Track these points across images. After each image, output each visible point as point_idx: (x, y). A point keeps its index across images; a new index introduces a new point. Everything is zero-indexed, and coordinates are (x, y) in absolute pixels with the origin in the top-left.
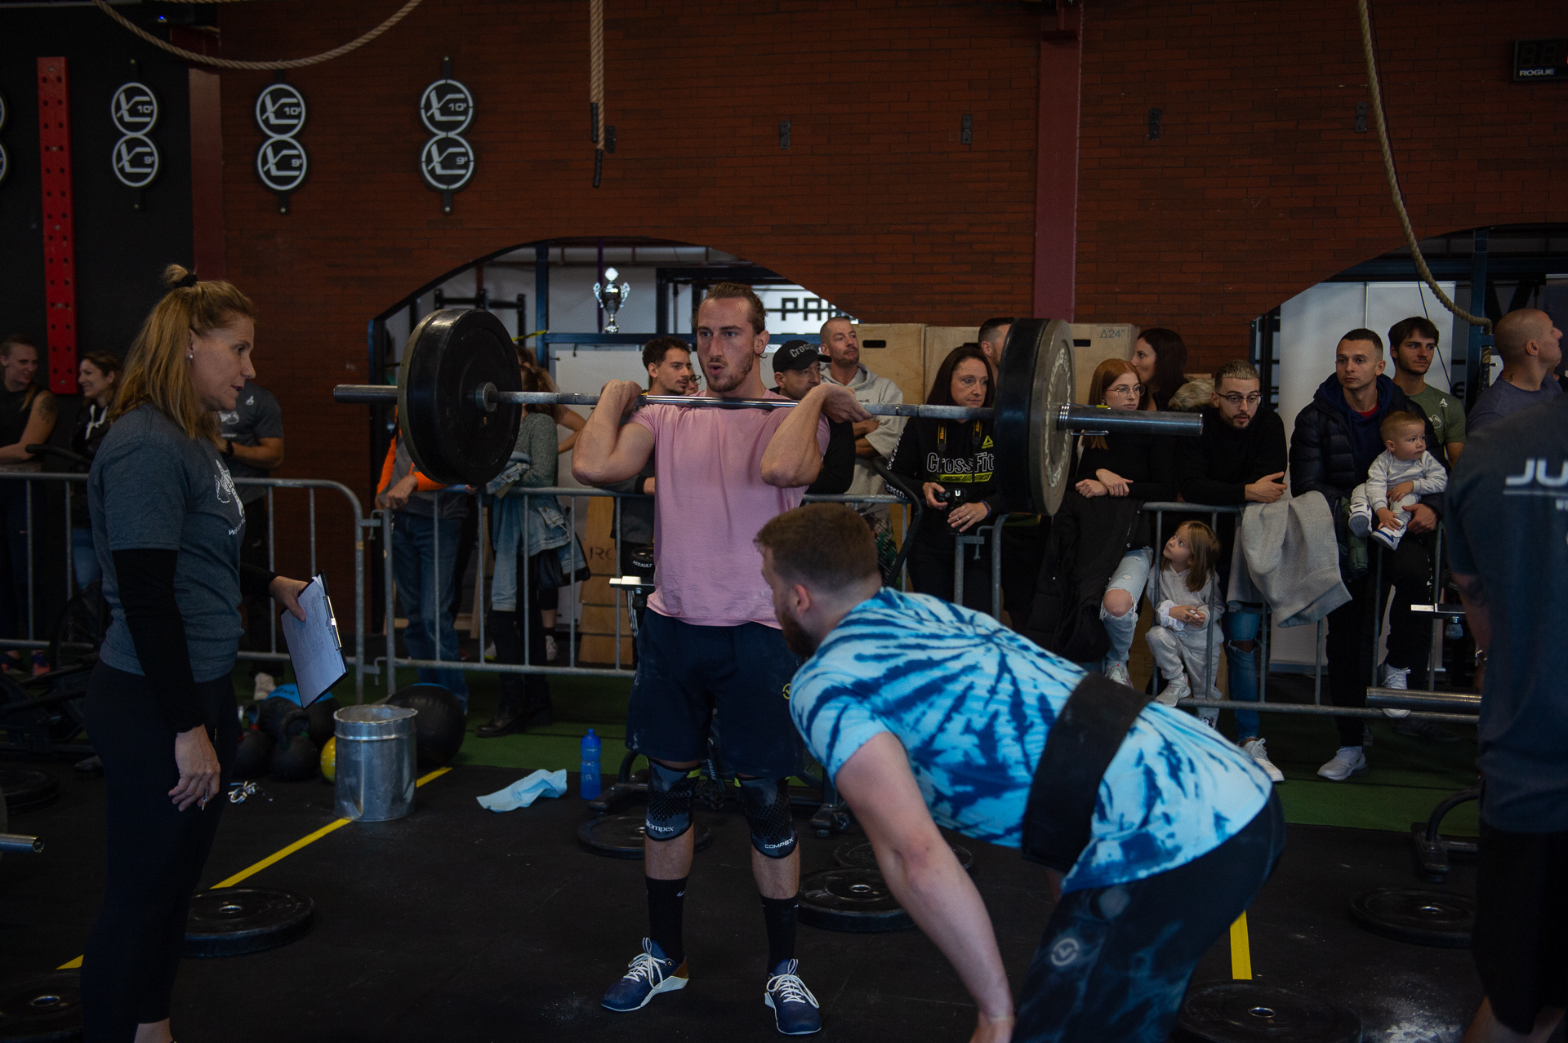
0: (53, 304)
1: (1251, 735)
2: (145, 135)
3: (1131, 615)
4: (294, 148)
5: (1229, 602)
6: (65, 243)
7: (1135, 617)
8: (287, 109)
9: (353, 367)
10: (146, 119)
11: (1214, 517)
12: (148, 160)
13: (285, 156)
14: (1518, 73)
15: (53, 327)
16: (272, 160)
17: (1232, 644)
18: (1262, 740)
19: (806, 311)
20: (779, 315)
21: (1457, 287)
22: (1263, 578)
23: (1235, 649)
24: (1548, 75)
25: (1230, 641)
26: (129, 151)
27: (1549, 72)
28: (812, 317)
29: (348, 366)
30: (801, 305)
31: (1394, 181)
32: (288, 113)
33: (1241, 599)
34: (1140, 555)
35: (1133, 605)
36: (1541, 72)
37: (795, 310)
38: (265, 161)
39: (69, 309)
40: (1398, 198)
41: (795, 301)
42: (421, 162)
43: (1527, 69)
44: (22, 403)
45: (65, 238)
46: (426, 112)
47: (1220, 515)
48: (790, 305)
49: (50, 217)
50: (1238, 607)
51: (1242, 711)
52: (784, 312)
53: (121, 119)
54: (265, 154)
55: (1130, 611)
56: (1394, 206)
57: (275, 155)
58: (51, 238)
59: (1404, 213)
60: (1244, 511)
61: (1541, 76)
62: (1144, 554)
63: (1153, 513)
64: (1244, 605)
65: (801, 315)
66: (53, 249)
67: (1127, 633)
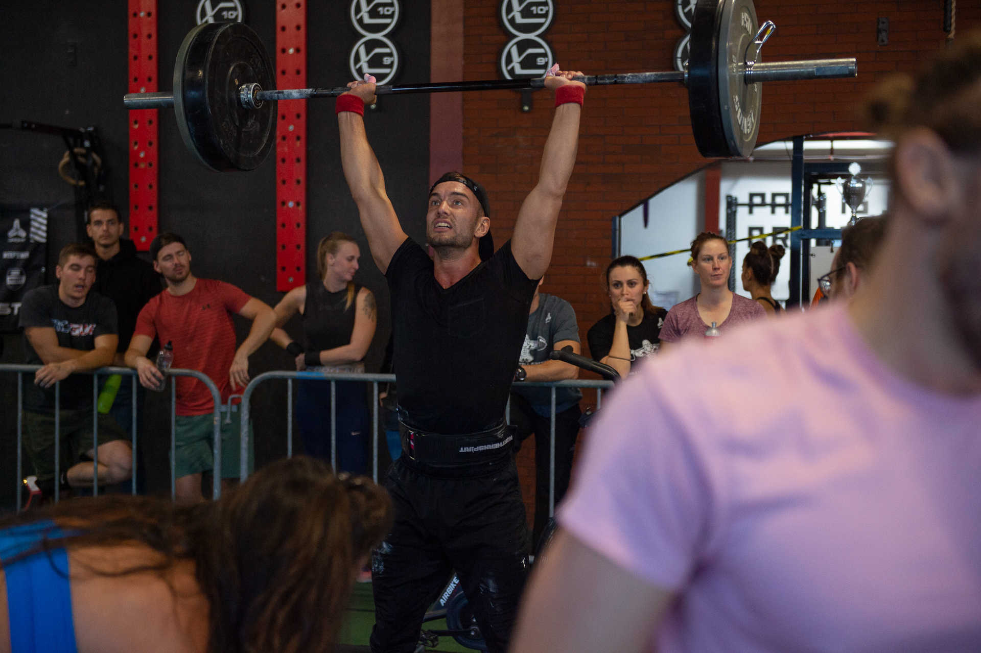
0: (284, 203)
2: (385, 36)
4: (540, 46)
6: (298, 143)
8: (534, 8)
9: (594, 264)
10: (387, 21)
12: (387, 61)
13: (530, 55)
15: (283, 225)
16: (516, 59)
19: (774, 206)
20: (746, 209)
26: (368, 52)
28: (780, 211)
29: (589, 263)
30: (768, 200)
32: (535, 12)
37: (763, 204)
38: (509, 60)
39: (300, 208)
41: (763, 196)
42: (677, 58)
44: (346, 302)
45: (298, 138)
46: (683, 8)
48: (757, 200)
49: (283, 117)
52: (751, 206)
53: (360, 21)
54: (509, 54)
57: (520, 53)
58: (284, 138)
65: (769, 209)
66: (286, 149)
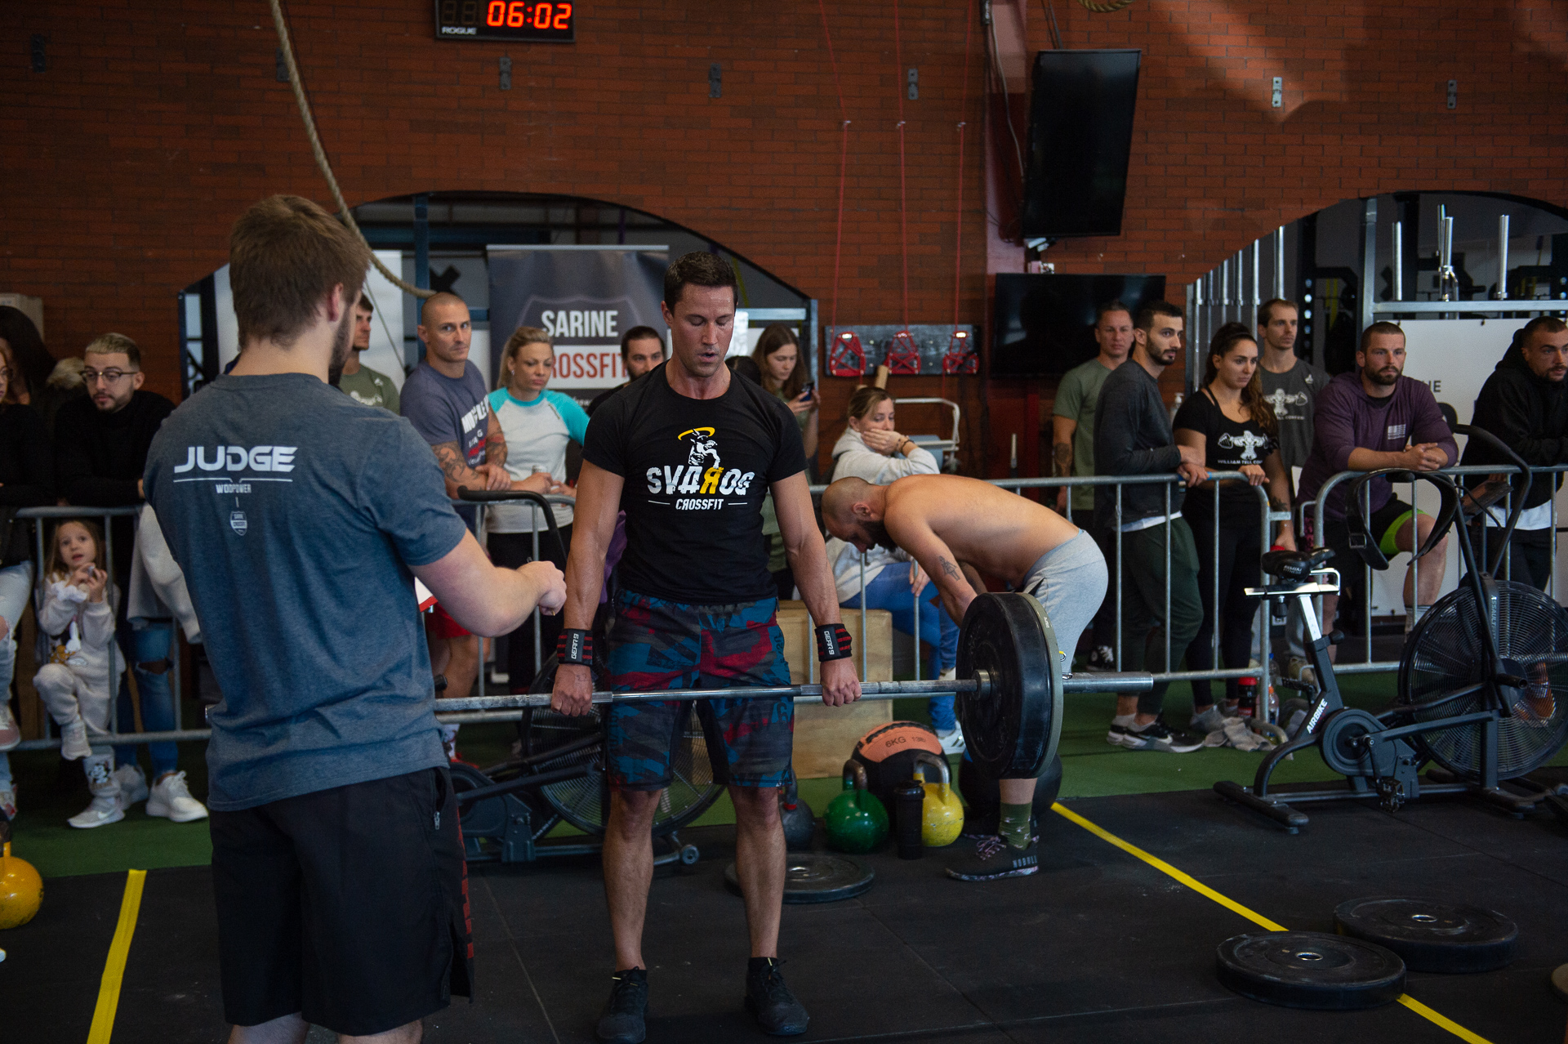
1: (169, 769)
3: (6, 643)
5: (132, 619)
7: (12, 645)
11: (108, 522)
14: (441, 30)
17: (141, 666)
18: (182, 774)
21: (404, 258)
22: (166, 588)
23: (144, 672)
24: (470, 35)
25: (138, 664)
27: (471, 31)
31: (315, 137)
33: (145, 614)
34: (18, 572)
35: (8, 631)
36: (462, 31)
40: (321, 157)
43: (450, 26)
47: (114, 519)
50: (145, 623)
51: (157, 744)
55: (5, 639)
56: (317, 166)
59: (329, 174)
60: (141, 511)
61: (463, 35)
62: (23, 570)
63: (31, 520)
64: (152, 621)
67: (4, 665)
